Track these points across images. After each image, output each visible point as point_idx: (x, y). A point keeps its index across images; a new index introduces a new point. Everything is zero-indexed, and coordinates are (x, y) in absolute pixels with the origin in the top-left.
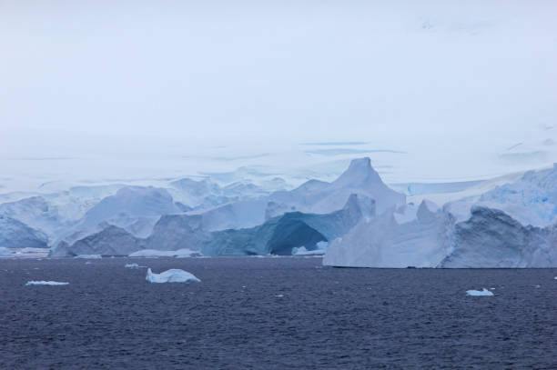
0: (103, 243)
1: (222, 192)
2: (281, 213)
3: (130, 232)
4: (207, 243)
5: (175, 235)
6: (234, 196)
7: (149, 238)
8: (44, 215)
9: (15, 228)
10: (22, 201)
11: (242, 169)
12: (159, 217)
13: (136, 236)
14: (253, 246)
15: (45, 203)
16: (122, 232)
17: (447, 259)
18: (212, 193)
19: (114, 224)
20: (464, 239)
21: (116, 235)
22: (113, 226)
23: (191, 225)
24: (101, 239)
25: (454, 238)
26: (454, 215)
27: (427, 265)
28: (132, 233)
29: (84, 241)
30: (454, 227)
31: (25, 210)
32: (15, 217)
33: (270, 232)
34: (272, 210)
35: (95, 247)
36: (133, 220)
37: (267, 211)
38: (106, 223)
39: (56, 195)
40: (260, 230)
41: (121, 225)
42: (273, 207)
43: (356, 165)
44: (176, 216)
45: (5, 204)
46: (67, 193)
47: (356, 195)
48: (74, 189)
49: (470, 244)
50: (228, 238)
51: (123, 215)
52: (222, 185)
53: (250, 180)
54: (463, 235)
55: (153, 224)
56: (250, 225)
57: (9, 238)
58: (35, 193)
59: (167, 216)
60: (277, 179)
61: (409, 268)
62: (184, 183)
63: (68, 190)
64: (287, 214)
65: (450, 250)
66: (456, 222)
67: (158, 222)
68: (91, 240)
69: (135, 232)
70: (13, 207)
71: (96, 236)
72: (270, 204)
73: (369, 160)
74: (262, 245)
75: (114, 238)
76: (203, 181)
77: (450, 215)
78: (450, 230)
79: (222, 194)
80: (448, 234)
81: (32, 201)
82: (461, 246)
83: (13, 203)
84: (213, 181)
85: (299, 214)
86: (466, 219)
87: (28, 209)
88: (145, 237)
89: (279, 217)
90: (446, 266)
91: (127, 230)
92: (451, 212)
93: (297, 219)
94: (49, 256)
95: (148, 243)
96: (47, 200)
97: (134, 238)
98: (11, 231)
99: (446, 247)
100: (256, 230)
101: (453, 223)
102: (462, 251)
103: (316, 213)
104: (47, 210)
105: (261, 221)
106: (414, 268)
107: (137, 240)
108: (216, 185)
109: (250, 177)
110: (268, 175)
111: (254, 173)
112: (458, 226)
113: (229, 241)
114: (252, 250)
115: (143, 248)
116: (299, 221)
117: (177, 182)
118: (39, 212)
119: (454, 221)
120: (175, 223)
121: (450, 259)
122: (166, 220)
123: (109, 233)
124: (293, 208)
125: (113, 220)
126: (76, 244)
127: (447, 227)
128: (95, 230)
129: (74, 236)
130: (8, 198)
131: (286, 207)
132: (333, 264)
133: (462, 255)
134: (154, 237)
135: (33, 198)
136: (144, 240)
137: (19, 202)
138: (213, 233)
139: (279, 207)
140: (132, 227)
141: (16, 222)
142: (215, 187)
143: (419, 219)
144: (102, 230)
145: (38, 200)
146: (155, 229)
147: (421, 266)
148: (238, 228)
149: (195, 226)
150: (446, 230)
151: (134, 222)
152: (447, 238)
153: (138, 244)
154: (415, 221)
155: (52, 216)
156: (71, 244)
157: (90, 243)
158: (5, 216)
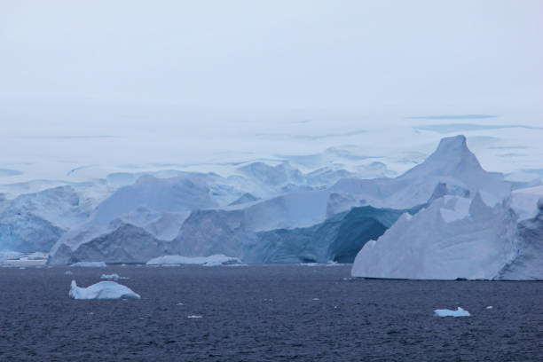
0: (116, 247)
1: (306, 181)
2: (348, 208)
3: (150, 232)
4: (251, 247)
5: (209, 237)
6: (320, 185)
7: (175, 241)
8: (74, 211)
9: (37, 227)
10: (46, 191)
11: (330, 150)
12: (188, 213)
13: (160, 238)
14: (311, 250)
15: (75, 194)
16: (141, 232)
17: (507, 268)
18: (292, 183)
19: (130, 222)
20: (530, 242)
21: (133, 236)
22: (128, 225)
23: (229, 224)
24: (113, 241)
25: (516, 240)
26: (517, 212)
27: (481, 276)
28: (154, 235)
29: (91, 244)
30: (516, 227)
31: (49, 204)
32: (35, 213)
33: (332, 233)
34: (336, 204)
35: (106, 252)
36: (156, 216)
37: (329, 206)
38: (119, 221)
39: (89, 184)
40: (321, 230)
41: (141, 223)
42: (336, 200)
43: (446, 145)
44: (210, 212)
45: (23, 196)
46: (103, 181)
47: (445, 184)
48: (111, 176)
49: (536, 248)
50: (279, 240)
51: (141, 210)
52: (305, 171)
53: (341, 165)
54: (529, 238)
55: (181, 223)
56: (307, 223)
57: (28, 239)
58: (63, 182)
59: (199, 213)
60: (376, 163)
61: (458, 279)
62: (255, 169)
63: (105, 177)
64: (355, 210)
65: (511, 256)
66: (519, 221)
67: (187, 220)
68: (100, 243)
69: (157, 232)
70: (33, 200)
71: (106, 238)
72: (332, 196)
73: (465, 139)
74: (322, 250)
75: (129, 239)
76: (280, 166)
77: (511, 211)
78: (512, 231)
79: (305, 183)
80: (508, 235)
81: (59, 192)
82: (523, 252)
83: (35, 195)
84: (294, 166)
85: (370, 209)
86: (533, 216)
87: (52, 201)
88: (170, 239)
89: (344, 213)
90: (506, 277)
91: (147, 230)
92: (511, 206)
93: (368, 216)
94: (47, 263)
95: (174, 247)
96: (77, 190)
97: (156, 240)
98: (30, 231)
99: (505, 253)
100: (315, 230)
101: (514, 221)
102: (527, 257)
103: (393, 208)
104: (77, 204)
105: (321, 218)
106: (465, 280)
107: (160, 243)
108: (297, 171)
109: (341, 161)
110: (364, 158)
111: (347, 156)
112: (521, 226)
113: (280, 243)
114: (310, 256)
115: (167, 252)
116: (371, 219)
117: (246, 167)
118: (67, 206)
119: (517, 218)
120: (210, 220)
121: (511, 268)
122: (197, 217)
123: (124, 233)
124: (363, 201)
125: (128, 218)
126: (81, 247)
127: (507, 227)
128: (106, 230)
129: (78, 238)
130: (28, 188)
131: (354, 200)
132: (364, 275)
133: (526, 263)
134: (182, 238)
135: (60, 188)
136: (169, 243)
137: (43, 193)
138: (259, 234)
139: (345, 199)
140: (153, 225)
141: (37, 219)
142: (296, 174)
143: (472, 216)
144: (115, 229)
145: (66, 190)
146: (182, 228)
147: (474, 278)
148: (292, 227)
149: (237, 225)
150: (506, 231)
151: (155, 220)
152: (507, 241)
153: (161, 248)
154: (466, 219)
155: (83, 211)
156: (75, 249)
157: (100, 247)
158: (23, 210)
